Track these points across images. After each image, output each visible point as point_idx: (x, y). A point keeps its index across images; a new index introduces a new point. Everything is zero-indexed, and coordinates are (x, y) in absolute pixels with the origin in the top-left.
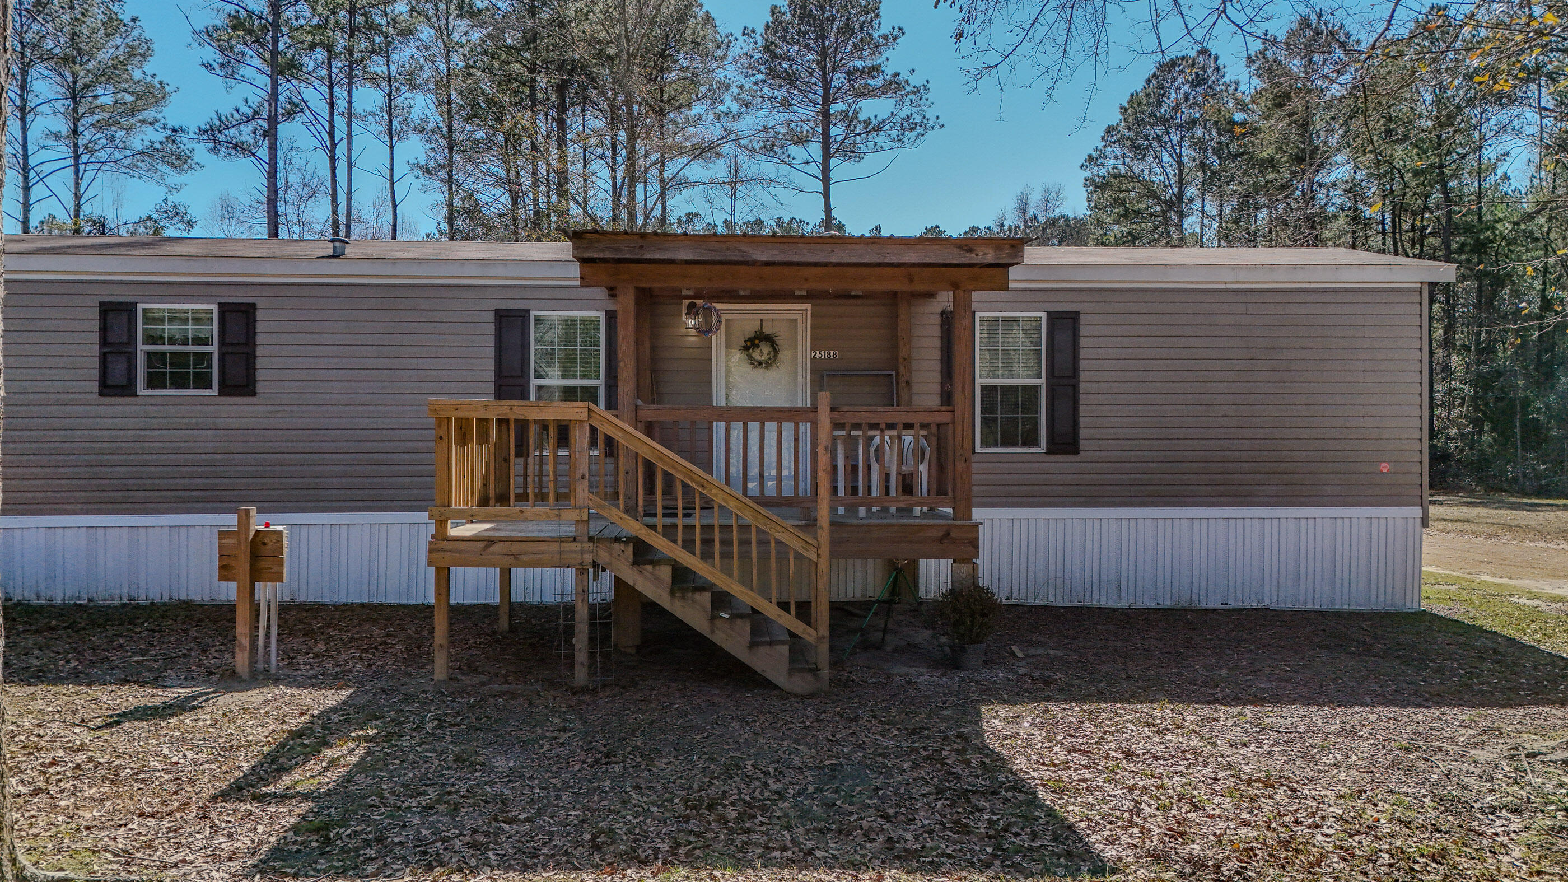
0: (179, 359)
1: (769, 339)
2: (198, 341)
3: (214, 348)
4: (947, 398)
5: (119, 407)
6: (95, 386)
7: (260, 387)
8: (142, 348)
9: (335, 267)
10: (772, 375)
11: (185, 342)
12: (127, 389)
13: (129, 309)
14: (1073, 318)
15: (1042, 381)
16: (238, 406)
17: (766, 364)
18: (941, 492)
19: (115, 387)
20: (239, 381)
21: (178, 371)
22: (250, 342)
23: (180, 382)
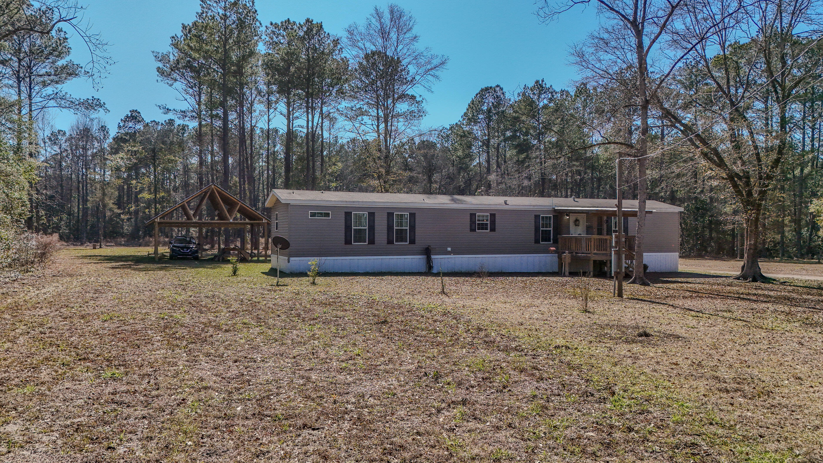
0: (483, 224)
1: (578, 221)
2: (486, 221)
3: (489, 222)
5: (473, 234)
6: (469, 229)
7: (496, 230)
8: (477, 222)
10: (579, 228)
11: (484, 221)
12: (475, 230)
13: (475, 214)
16: (492, 233)
17: (578, 225)
19: (473, 230)
20: (493, 229)
21: (483, 227)
22: (495, 221)
23: (482, 229)
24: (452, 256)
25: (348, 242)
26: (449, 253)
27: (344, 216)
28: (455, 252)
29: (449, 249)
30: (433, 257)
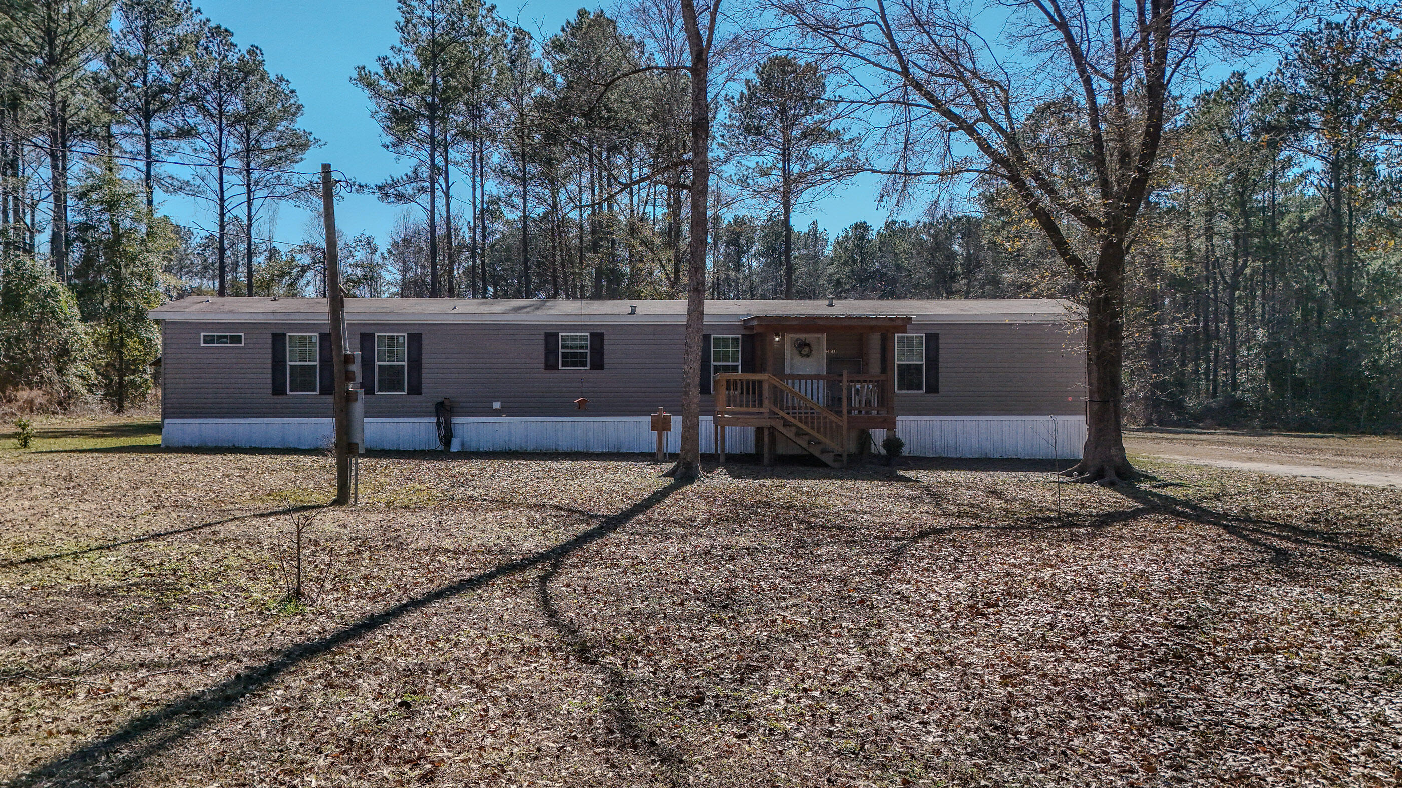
0: (574, 355)
1: (808, 345)
2: (582, 347)
3: (588, 351)
4: (884, 370)
5: (551, 374)
6: (543, 366)
7: (606, 366)
8: (560, 351)
9: (632, 318)
10: (809, 360)
11: (577, 348)
12: (556, 367)
13: (556, 335)
14: (936, 336)
15: (924, 362)
16: (597, 373)
17: (807, 356)
18: (883, 405)
19: (550, 366)
20: (598, 364)
21: (574, 360)
22: (602, 348)
23: (575, 364)
24: (504, 419)
25: (278, 389)
26: (497, 413)
27: (270, 341)
28: (510, 410)
29: (497, 405)
30: (456, 420)
